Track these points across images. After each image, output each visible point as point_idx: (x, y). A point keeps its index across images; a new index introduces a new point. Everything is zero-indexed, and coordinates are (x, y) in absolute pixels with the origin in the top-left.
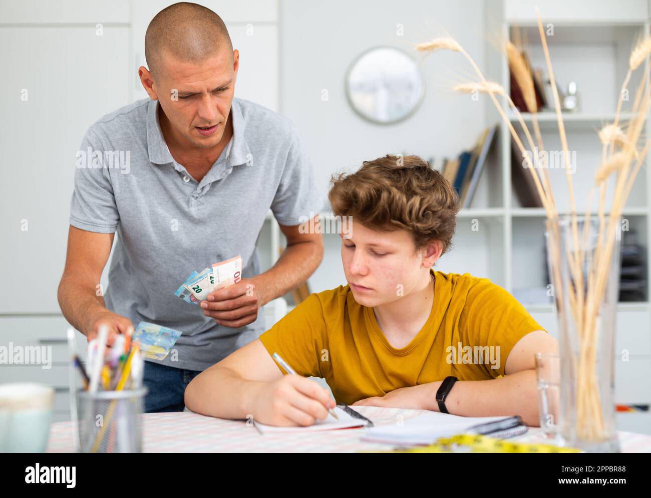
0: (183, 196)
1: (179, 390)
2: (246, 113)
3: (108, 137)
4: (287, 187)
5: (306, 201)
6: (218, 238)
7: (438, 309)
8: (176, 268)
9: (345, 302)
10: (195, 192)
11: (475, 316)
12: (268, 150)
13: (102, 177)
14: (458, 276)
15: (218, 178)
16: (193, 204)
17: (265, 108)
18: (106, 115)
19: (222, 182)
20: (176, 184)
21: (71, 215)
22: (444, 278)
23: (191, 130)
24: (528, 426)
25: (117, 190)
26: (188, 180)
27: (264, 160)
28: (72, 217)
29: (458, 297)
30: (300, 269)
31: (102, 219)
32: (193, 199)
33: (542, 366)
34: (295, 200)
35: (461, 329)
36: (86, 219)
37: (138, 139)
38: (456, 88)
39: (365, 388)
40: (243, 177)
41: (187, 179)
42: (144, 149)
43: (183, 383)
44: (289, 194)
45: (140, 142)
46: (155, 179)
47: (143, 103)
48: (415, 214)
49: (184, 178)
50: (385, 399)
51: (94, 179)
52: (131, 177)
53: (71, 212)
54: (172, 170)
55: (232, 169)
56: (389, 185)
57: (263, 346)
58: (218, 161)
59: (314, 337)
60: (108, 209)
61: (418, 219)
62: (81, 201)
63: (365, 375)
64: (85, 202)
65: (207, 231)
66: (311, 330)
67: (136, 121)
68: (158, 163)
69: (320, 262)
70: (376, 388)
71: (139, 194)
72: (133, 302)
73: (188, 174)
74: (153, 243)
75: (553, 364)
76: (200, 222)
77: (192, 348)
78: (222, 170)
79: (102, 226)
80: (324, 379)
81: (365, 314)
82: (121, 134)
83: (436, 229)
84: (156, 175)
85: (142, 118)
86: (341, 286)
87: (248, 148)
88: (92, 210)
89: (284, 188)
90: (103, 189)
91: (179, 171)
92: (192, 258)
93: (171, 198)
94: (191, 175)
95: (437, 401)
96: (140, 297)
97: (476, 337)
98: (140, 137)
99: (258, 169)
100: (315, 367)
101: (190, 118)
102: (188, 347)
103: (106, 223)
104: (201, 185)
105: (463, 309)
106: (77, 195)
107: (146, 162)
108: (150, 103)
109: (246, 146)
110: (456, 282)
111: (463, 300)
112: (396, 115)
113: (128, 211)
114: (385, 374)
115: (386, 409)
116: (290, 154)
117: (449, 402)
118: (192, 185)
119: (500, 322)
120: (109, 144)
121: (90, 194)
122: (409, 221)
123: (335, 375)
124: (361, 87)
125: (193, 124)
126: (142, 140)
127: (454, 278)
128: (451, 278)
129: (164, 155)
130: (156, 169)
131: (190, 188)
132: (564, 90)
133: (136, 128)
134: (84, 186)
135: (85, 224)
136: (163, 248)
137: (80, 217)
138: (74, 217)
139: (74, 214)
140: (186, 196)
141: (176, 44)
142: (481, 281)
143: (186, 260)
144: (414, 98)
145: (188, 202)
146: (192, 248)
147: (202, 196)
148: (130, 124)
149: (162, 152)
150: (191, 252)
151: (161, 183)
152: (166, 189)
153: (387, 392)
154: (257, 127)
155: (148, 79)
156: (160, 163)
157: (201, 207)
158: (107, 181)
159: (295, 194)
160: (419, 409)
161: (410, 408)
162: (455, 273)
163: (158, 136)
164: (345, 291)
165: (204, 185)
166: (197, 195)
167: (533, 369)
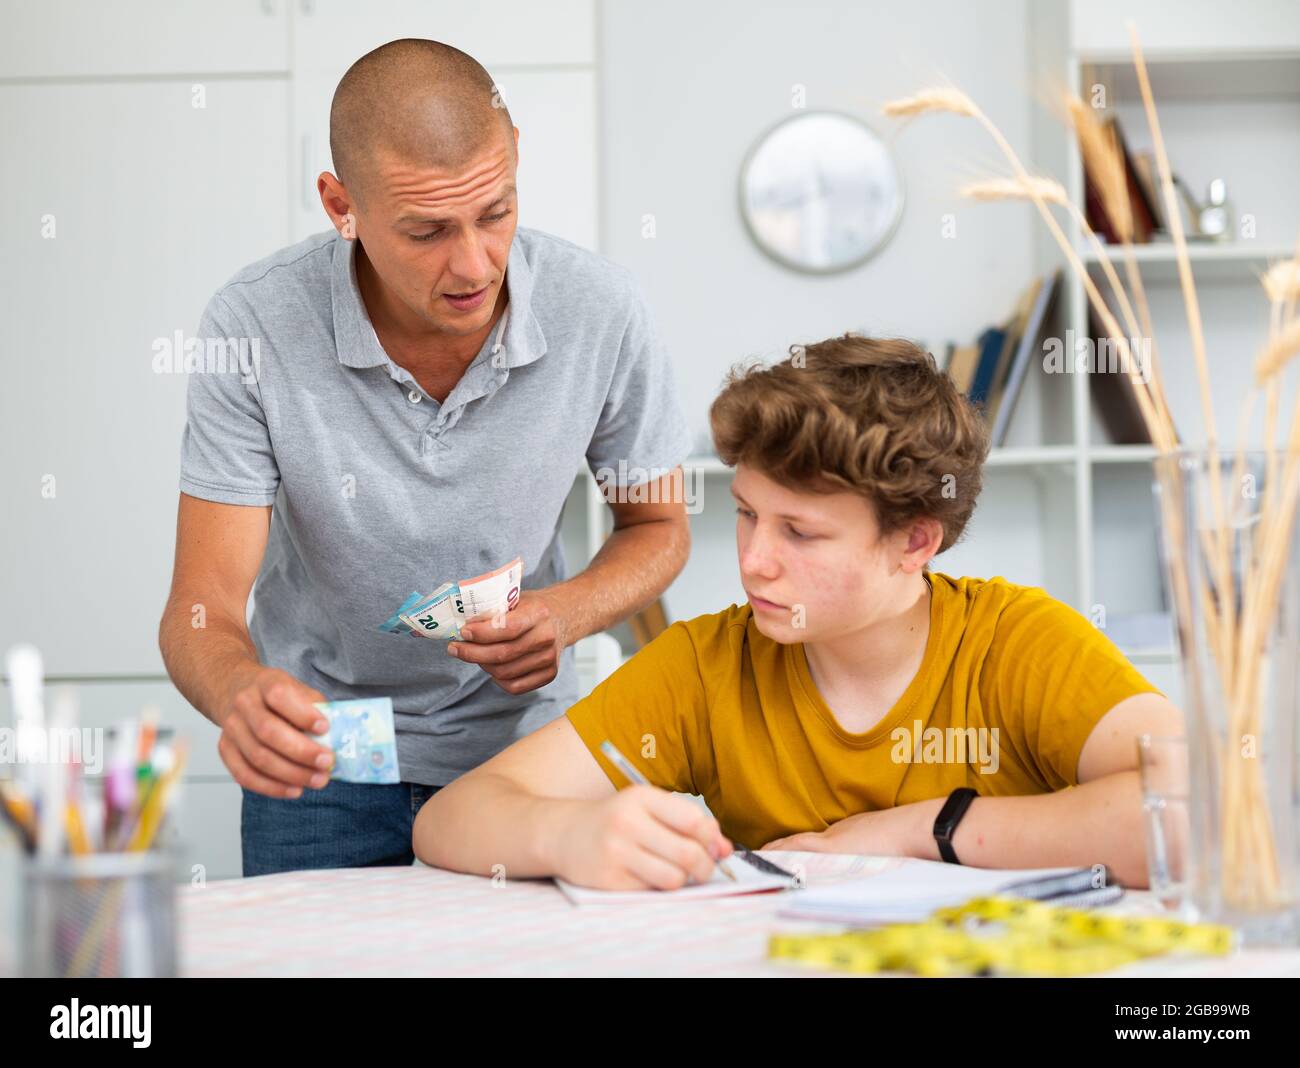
0: (407, 432)
1: (402, 826)
2: (535, 257)
3: (253, 313)
4: (619, 406)
5: (656, 436)
6: (482, 516)
7: (938, 652)
8: (396, 578)
9: (742, 639)
10: (432, 424)
11: (1014, 662)
12: (580, 333)
13: (245, 395)
14: (979, 582)
15: (480, 394)
16: (429, 447)
17: (571, 245)
18: (248, 268)
19: (487, 402)
20: (393, 408)
21: (182, 472)
22: (950, 587)
23: (433, 301)
24: (1125, 887)
25: (275, 421)
26: (418, 400)
27: (573, 353)
28: (186, 477)
29: (978, 626)
30: (643, 574)
31: (250, 478)
32: (428, 437)
33: (1153, 763)
34: (634, 435)
35: (984, 691)
36: (215, 478)
37: (315, 315)
38: (967, 190)
39: (786, 816)
40: (531, 390)
41: (415, 396)
42: (328, 337)
43: (411, 811)
44: (622, 422)
45: (319, 322)
46: (351, 398)
47: (322, 242)
48: (874, 462)
49: (411, 396)
50: (827, 837)
51: (229, 398)
52: (303, 395)
53: (182, 467)
54: (386, 379)
55: (507, 375)
56: (827, 399)
57: (574, 731)
58: (478, 359)
59: (680, 711)
60: (260, 456)
61: (878, 473)
62: (202, 444)
63: (787, 788)
64: (211, 443)
65: (458, 501)
66: (673, 698)
67: (309, 280)
68: (355, 366)
69: (683, 563)
70: (809, 814)
71: (320, 429)
72: (306, 647)
73: (419, 388)
74: (348, 528)
75: (1174, 755)
76: (445, 484)
77: (428, 739)
78: (488, 377)
79: (250, 491)
80: (701, 797)
81: (787, 662)
82: (281, 307)
83: (923, 496)
84: (353, 389)
85: (321, 272)
86: (735, 606)
87: (539, 329)
88: (228, 460)
89: (614, 410)
90: (248, 417)
91: (399, 381)
92: (430, 558)
93: (384, 435)
94: (424, 388)
95: (937, 839)
96: (320, 637)
97: (1015, 707)
98: (319, 313)
99: (560, 373)
100: (682, 773)
101: (433, 277)
102: (419, 737)
103: (257, 484)
104: (445, 410)
105: (989, 649)
106: (193, 432)
107: (331, 364)
108: (337, 243)
109: (534, 326)
110: (974, 597)
111: (988, 631)
112: (846, 255)
113: (298, 464)
114: (828, 787)
115: (830, 858)
116: (626, 339)
117: (961, 841)
118: (427, 409)
119: (1066, 675)
120: (257, 328)
121: (222, 428)
122: (860, 476)
123: (723, 788)
124: (771, 196)
125: (438, 289)
126: (324, 318)
127: (971, 587)
128: (964, 587)
129: (368, 349)
130: (352, 378)
131: (424, 415)
132: (1199, 197)
133: (310, 293)
134: (206, 412)
135: (214, 489)
136: (370, 539)
137: (203, 477)
138: (188, 476)
139: (189, 472)
140: (415, 431)
141: (405, 136)
142: (1027, 594)
143: (415, 562)
144: (883, 219)
145: (419, 445)
146: (429, 538)
147: (446, 432)
148: (297, 286)
149: (365, 344)
150: (427, 547)
151: (363, 405)
152: (372, 418)
153: (831, 823)
154: (557, 286)
155: (338, 198)
156: (360, 366)
157: (444, 454)
158: (255, 402)
159: (634, 421)
160: (899, 855)
161: (882, 855)
162: (973, 577)
163: (355, 311)
164: (742, 616)
165: (452, 409)
166: (438, 430)
167: (1132, 769)
